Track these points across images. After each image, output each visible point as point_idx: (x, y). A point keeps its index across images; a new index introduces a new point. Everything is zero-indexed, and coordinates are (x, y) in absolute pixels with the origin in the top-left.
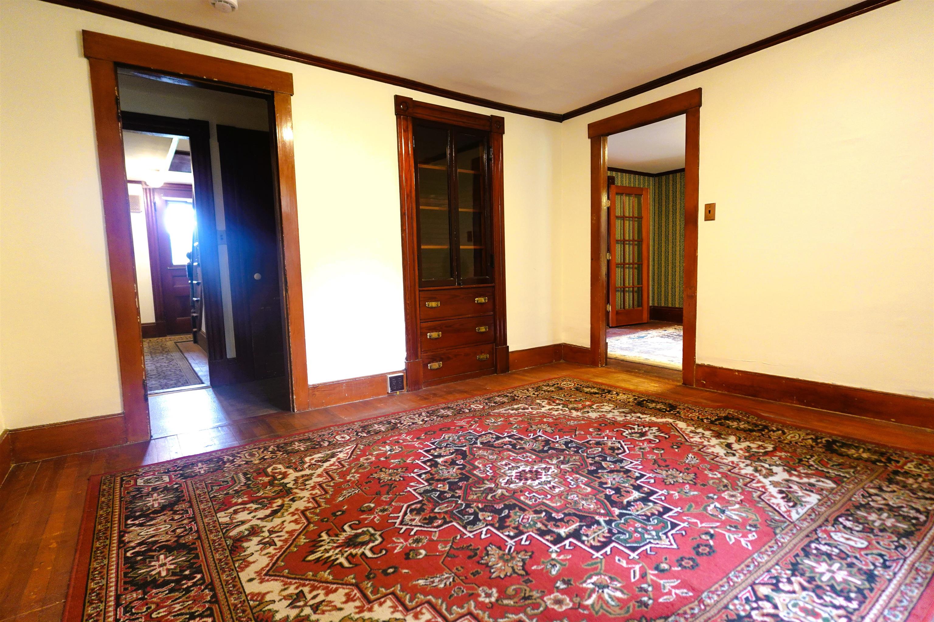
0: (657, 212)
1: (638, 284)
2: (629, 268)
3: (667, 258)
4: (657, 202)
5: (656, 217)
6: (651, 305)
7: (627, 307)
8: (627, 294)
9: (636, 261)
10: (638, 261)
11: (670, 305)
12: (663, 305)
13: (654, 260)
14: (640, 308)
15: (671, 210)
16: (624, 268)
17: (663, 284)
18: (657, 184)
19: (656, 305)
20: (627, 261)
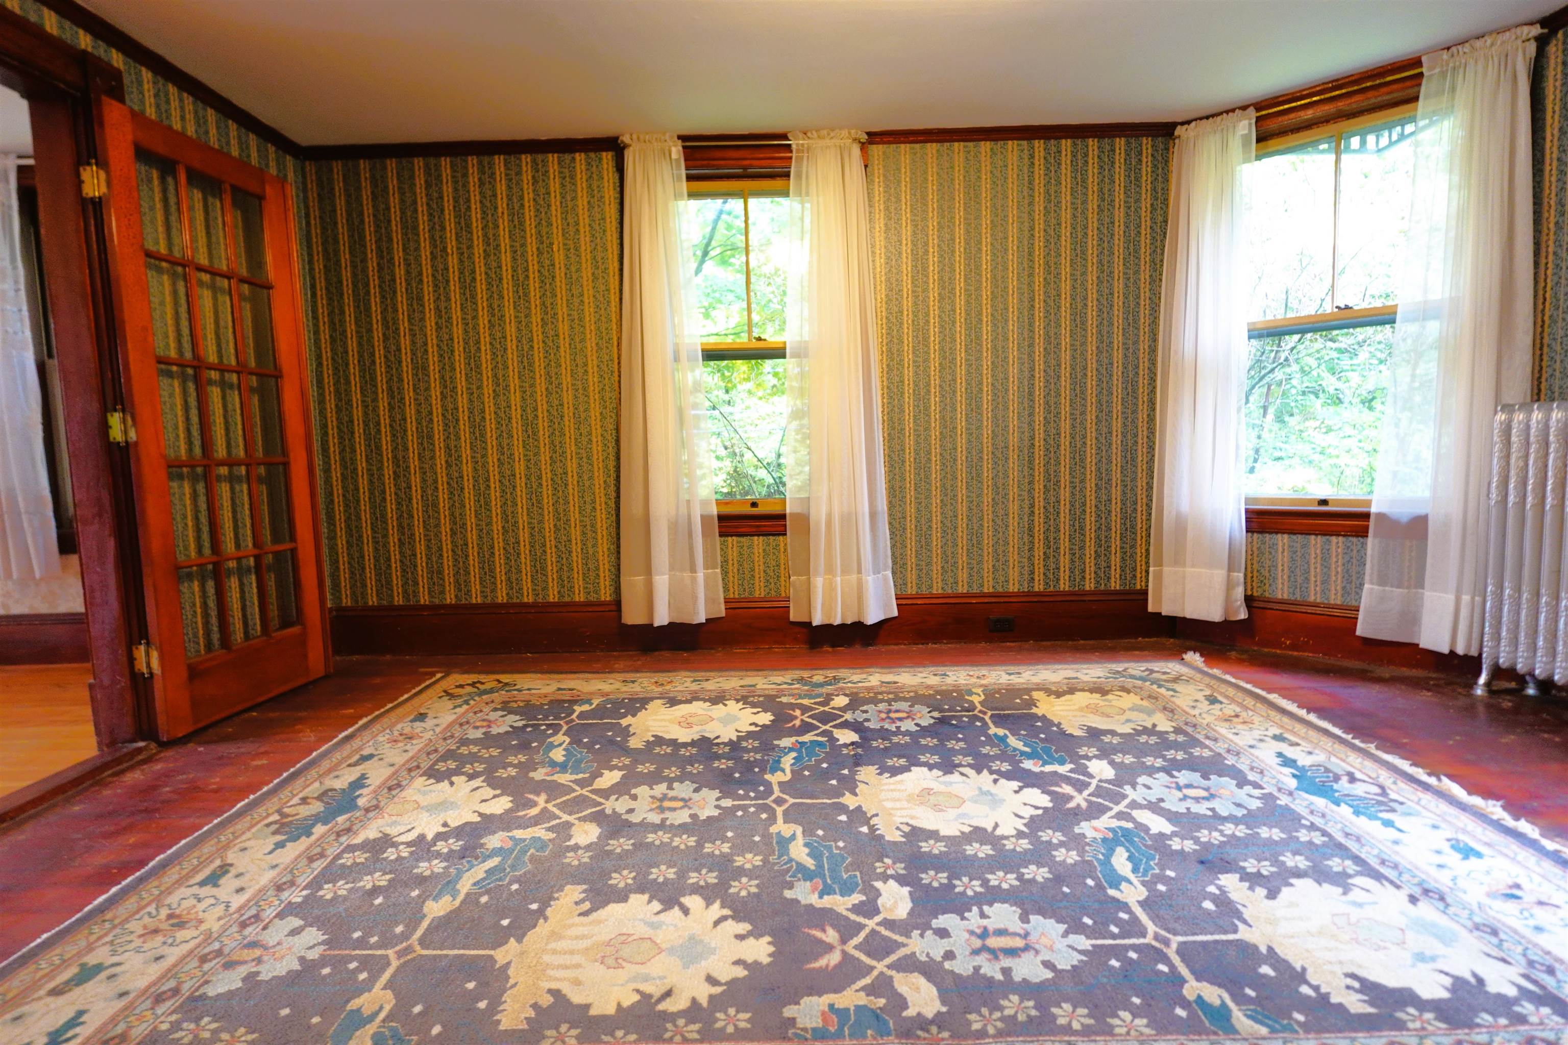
0: (321, 284)
1: (276, 539)
2: (232, 479)
3: (374, 447)
4: (317, 248)
5: (322, 302)
6: (329, 604)
7: (238, 634)
8: (233, 583)
9: (260, 453)
10: (266, 452)
11: (398, 600)
12: (373, 600)
13: (325, 450)
14: (295, 630)
15: (374, 281)
16: (208, 479)
17: (367, 532)
18: (312, 187)
19: (347, 601)
20: (221, 451)
